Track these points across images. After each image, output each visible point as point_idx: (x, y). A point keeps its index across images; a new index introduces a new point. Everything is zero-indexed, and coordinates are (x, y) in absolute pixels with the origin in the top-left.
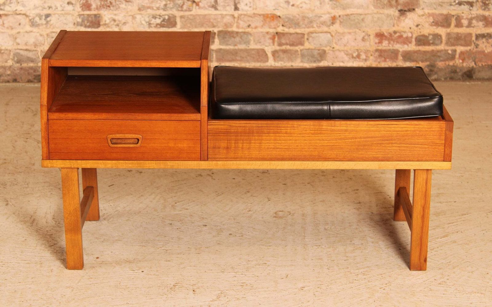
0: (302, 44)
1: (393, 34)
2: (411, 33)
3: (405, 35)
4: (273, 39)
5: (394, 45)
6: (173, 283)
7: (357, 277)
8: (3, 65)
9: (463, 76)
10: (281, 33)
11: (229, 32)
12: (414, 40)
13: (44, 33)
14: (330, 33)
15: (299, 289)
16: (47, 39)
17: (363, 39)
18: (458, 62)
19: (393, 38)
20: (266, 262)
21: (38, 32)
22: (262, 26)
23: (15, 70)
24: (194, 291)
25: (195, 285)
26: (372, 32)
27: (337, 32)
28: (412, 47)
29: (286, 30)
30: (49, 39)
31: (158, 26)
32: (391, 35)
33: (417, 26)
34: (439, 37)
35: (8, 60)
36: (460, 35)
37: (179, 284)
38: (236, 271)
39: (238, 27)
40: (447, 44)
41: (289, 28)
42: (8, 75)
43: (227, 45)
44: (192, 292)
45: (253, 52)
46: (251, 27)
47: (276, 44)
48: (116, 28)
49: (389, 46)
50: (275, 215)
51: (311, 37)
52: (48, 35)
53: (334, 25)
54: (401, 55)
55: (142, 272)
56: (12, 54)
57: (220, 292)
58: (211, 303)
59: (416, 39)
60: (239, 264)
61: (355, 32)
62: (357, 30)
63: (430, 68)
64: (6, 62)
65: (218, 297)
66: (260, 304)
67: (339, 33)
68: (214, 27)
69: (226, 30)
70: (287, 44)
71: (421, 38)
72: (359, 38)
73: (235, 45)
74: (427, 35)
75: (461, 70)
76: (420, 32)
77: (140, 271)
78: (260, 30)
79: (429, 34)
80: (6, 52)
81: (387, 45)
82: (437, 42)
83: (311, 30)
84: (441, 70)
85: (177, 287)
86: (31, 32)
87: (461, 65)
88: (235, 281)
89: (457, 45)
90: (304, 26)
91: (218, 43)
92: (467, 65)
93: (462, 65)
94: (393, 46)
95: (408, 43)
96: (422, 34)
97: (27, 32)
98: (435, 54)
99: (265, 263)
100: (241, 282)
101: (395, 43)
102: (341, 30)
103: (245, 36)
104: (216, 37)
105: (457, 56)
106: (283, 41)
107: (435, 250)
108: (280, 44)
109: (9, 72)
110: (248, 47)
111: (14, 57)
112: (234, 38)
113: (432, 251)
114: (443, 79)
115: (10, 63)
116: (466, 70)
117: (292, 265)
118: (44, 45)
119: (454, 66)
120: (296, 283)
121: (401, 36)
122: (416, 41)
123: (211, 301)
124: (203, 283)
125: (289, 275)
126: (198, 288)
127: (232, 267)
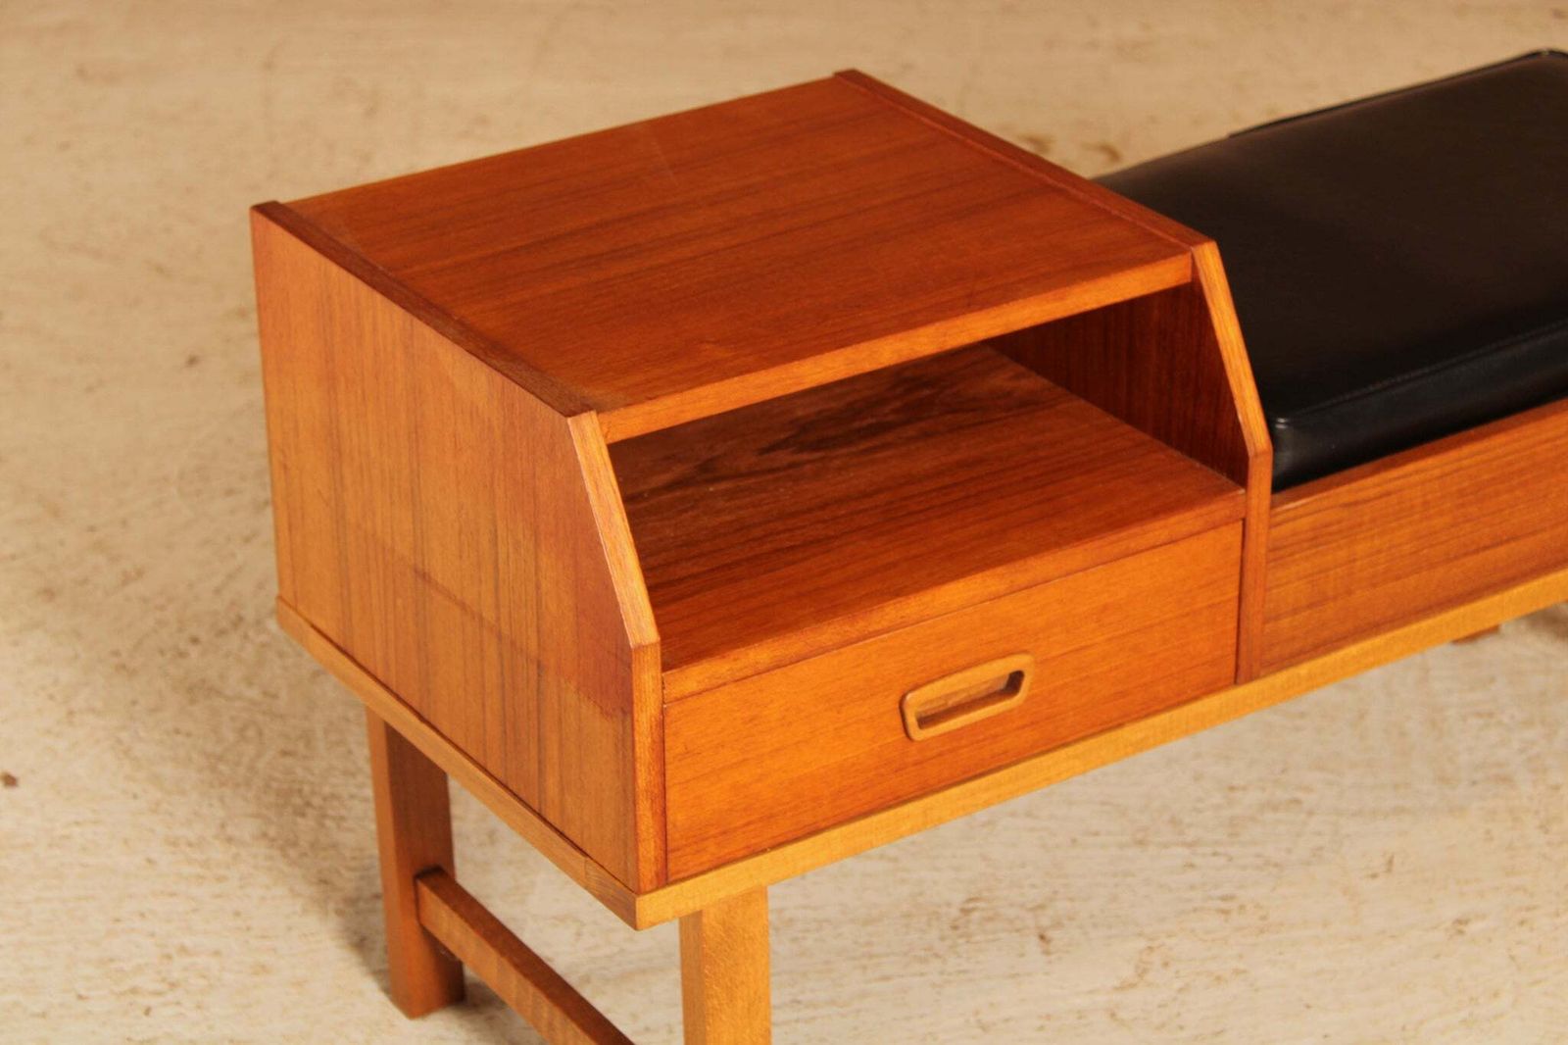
6: (958, 898)
15: (1446, 929)
20: (1299, 795)
24: (1042, 937)
25: (1044, 906)
37: (977, 904)
38: (1191, 835)
44: (1033, 945)
57: (1142, 944)
58: (1117, 997)
60: (1199, 805)
65: (1141, 970)
66: (1308, 1006)
85: (976, 915)
88: (1192, 887)
99: (1297, 802)
100: (1219, 892)
117: (1403, 809)
120: (1431, 901)
123: (1116, 989)
124: (1071, 900)
125: (1396, 860)
126: (1058, 924)
127: (1173, 821)
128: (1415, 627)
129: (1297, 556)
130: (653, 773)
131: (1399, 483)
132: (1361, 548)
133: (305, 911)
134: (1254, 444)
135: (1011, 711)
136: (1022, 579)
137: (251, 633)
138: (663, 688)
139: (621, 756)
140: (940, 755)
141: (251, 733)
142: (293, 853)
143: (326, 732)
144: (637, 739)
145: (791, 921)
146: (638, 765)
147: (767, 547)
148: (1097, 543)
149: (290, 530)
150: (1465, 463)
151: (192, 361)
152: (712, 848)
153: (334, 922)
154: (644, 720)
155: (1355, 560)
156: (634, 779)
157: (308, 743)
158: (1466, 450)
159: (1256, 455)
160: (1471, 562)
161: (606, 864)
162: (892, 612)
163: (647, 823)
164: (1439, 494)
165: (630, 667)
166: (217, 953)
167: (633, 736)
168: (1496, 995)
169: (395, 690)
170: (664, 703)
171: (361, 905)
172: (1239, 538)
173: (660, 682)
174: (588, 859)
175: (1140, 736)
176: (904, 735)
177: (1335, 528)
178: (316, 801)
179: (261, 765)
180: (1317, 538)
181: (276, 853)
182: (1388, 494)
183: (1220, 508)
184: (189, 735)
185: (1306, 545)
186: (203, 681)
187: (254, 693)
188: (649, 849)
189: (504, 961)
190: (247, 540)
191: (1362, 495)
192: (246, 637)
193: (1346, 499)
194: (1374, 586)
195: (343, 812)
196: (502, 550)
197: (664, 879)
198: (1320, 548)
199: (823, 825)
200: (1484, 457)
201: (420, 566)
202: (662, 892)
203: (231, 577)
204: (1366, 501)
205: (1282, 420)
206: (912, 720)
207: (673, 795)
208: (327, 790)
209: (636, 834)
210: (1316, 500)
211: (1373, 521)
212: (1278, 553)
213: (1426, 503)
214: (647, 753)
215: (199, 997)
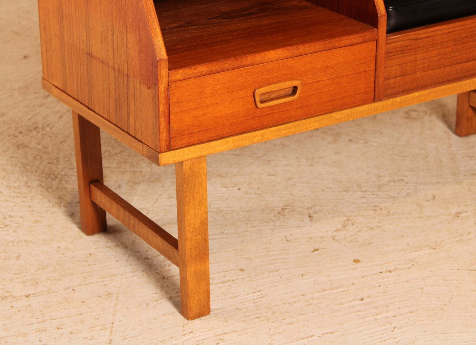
6: (281, 205)
15: (453, 216)
20: (403, 178)
24: (310, 216)
25: (311, 208)
37: (288, 207)
38: (364, 189)
44: (307, 219)
50: (406, 115)
55: (239, 189)
57: (345, 218)
58: (335, 233)
60: (368, 181)
65: (344, 226)
66: (402, 236)
77: (236, 188)
85: (287, 210)
88: (364, 203)
99: (402, 180)
100: (373, 205)
117: (439, 183)
120: (448, 208)
123: (335, 231)
124: (321, 206)
125: (436, 197)
126: (316, 213)
127: (358, 185)
128: (438, 88)
129: (396, 56)
130: (165, 108)
131: (433, 33)
132: (419, 56)
133: (53, 206)
134: (380, 12)
135: (293, 101)
136: (297, 52)
137: (40, 131)
138: (169, 77)
139: (154, 102)
140: (268, 115)
141: (38, 158)
142: (50, 190)
143: (64, 158)
144: (159, 94)
145: (222, 211)
146: (160, 104)
147: (208, 42)
148: (324, 42)
149: (46, 51)
150: (457, 29)
151: (25, 57)
152: (186, 139)
153: (63, 209)
154: (162, 87)
155: (417, 61)
156: (159, 109)
157: (58, 161)
158: (457, 24)
159: (381, 16)
160: (459, 67)
161: (149, 145)
162: (250, 59)
163: (163, 126)
164: (447, 39)
165: (157, 67)
166: (22, 217)
167: (158, 93)
168: (469, 233)
169: (80, 101)
170: (169, 82)
171: (73, 204)
172: (375, 47)
173: (168, 73)
174: (144, 144)
175: (340, 116)
176: (255, 105)
177: (409, 48)
178: (59, 176)
179: (41, 166)
180: (403, 50)
181: (44, 190)
182: (429, 37)
183: (368, 35)
184: (16, 158)
185: (399, 53)
186: (23, 144)
187: (40, 147)
188: (164, 136)
189: (118, 206)
190: (41, 106)
191: (419, 36)
192: (38, 132)
193: (413, 37)
194: (424, 71)
195: (68, 179)
196: (115, 36)
197: (169, 148)
198: (404, 54)
199: (226, 135)
200: (463, 27)
201: (89, 51)
202: (168, 153)
203: (34, 116)
204: (421, 39)
205: (391, 8)
206: (257, 100)
207: (172, 117)
208: (63, 173)
209: (159, 130)
210: (403, 36)
211: (423, 46)
212: (389, 54)
213: (442, 42)
214: (163, 100)
215: (15, 229)
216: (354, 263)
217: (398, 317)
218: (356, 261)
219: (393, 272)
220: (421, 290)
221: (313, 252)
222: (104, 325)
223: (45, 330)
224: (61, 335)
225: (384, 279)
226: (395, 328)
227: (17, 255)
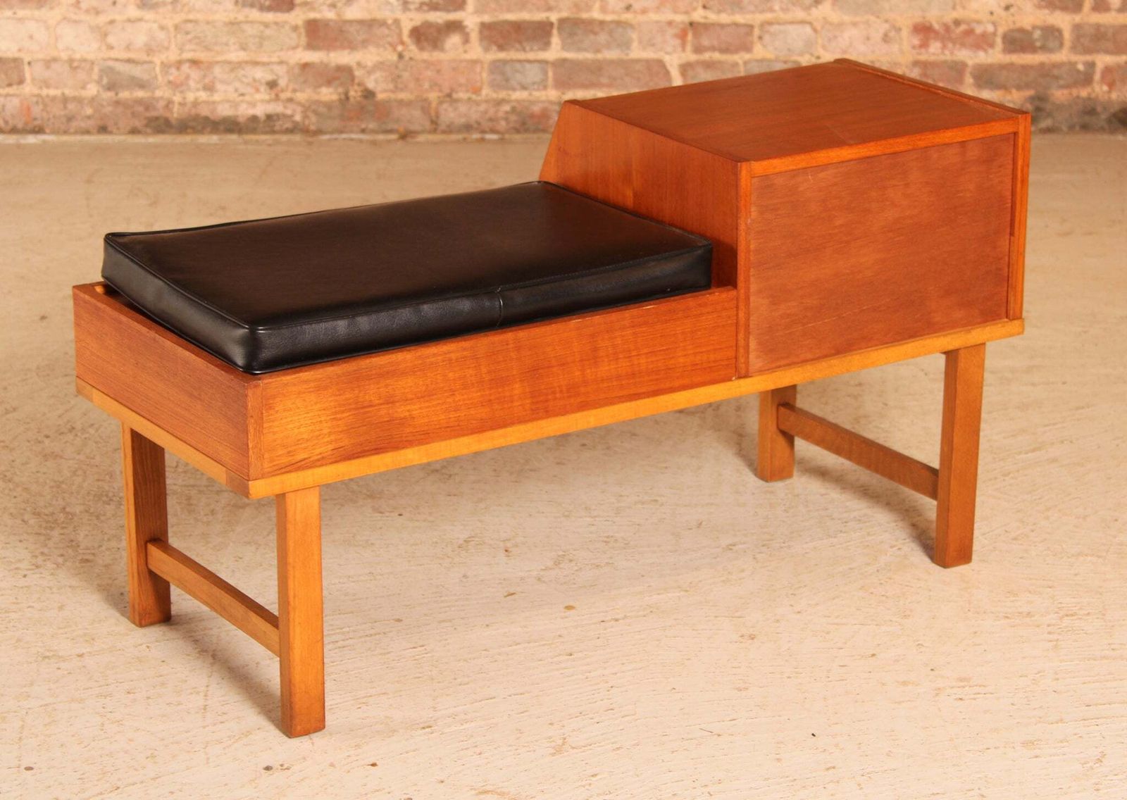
0: (748, 48)
1: (953, 27)
2: (994, 24)
3: (979, 30)
4: (682, 36)
5: (956, 52)
6: (463, 537)
7: (845, 526)
8: (76, 94)
9: (1109, 121)
10: (699, 24)
11: (583, 22)
12: (999, 40)
13: (170, 24)
14: (810, 23)
15: (723, 548)
16: (175, 37)
17: (886, 39)
18: (1099, 89)
19: (953, 36)
20: (657, 498)
21: (155, 22)
22: (658, 8)
23: (102, 106)
24: (506, 551)
25: (510, 540)
26: (906, 23)
27: (826, 21)
28: (995, 56)
29: (712, 17)
30: (179, 36)
31: (425, 8)
32: (947, 28)
33: (1007, 8)
34: (1057, 34)
35: (88, 83)
36: (1102, 29)
37: (473, 539)
38: (595, 513)
39: (603, 10)
40: (1074, 48)
41: (719, 12)
42: (89, 117)
43: (579, 50)
44: (502, 554)
45: (638, 67)
46: (632, 10)
47: (689, 48)
48: (330, 11)
49: (943, 53)
51: (768, 32)
52: (176, 27)
53: (820, 7)
54: (971, 73)
55: (400, 515)
56: (96, 70)
57: (560, 553)
58: (542, 573)
59: (1005, 37)
60: (601, 503)
61: (867, 23)
62: (872, 18)
63: (1037, 103)
64: (83, 88)
65: (557, 563)
66: (643, 576)
67: (831, 24)
68: (549, 9)
69: (576, 16)
70: (713, 49)
71: (1017, 35)
72: (877, 35)
73: (598, 51)
74: (1029, 28)
75: (1105, 109)
76: (1014, 23)
77: (396, 514)
78: (653, 16)
79: (1034, 27)
80: (83, 64)
81: (940, 51)
82: (1051, 44)
83: (768, 16)
84: (1060, 107)
85: (472, 543)
86: (140, 20)
87: (1106, 97)
88: (591, 533)
89: (1098, 51)
90: (752, 8)
91: (559, 47)
92: (1118, 96)
93: (1109, 98)
94: (952, 53)
95: (985, 47)
96: (1018, 25)
97: (129, 21)
98: (1045, 72)
99: (656, 501)
100: (606, 535)
101: (958, 46)
102: (835, 16)
103: (620, 30)
104: (555, 32)
105: (1097, 77)
106: (706, 42)
107: (1011, 475)
108: (698, 50)
109: (89, 111)
110: (627, 55)
111: (101, 78)
112: (595, 34)
113: (1006, 478)
114: (1065, 128)
115: (92, 90)
116: (1116, 108)
117: (712, 504)
118: (167, 49)
119: (1089, 99)
120: (718, 538)
121: (970, 32)
122: (1004, 43)
123: (542, 570)
124: (525, 537)
125: (704, 523)
126: (516, 546)
127: (586, 508)
137: (79, 434)
141: (80, 472)
151: (43, 318)
168: (742, 571)
186: (53, 453)
187: (82, 457)
192: (76, 435)
203: (67, 411)
215: (52, 571)
216: (566, 610)
217: (618, 675)
218: (569, 608)
219: (621, 621)
220: (657, 643)
221: (505, 597)
222: (196, 688)
223: (111, 695)
224: (135, 700)
225: (605, 629)
226: (612, 687)
227: (60, 604)
